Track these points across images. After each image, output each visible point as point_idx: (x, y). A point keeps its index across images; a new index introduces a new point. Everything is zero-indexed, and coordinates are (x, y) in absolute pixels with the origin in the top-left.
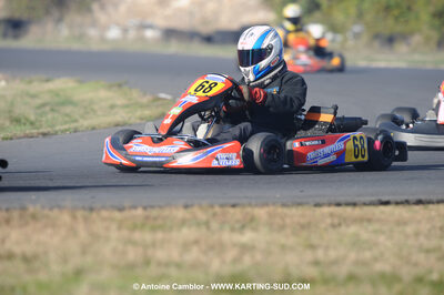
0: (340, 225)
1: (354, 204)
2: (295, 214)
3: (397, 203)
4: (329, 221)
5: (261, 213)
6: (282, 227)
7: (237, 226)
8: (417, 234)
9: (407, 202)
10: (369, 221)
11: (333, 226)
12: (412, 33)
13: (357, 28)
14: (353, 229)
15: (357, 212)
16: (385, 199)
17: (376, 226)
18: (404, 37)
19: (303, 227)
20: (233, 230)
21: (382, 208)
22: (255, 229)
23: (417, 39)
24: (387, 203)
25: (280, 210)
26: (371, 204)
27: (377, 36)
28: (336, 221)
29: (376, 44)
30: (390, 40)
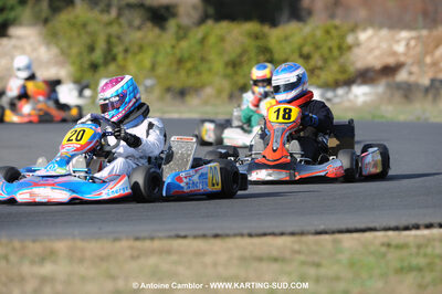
0: (138, 257)
1: (152, 239)
2: (94, 247)
3: (195, 237)
4: (128, 253)
5: (61, 246)
6: (82, 260)
7: (37, 259)
8: (215, 265)
9: (204, 236)
10: (169, 252)
11: (133, 258)
12: (203, 87)
13: (149, 82)
14: (153, 260)
15: (157, 244)
16: (182, 234)
17: (174, 258)
18: (196, 90)
19: (102, 259)
20: (33, 262)
21: (180, 241)
22: (55, 262)
23: (209, 91)
24: (185, 237)
25: (80, 244)
26: (170, 237)
27: (168, 90)
28: (135, 254)
29: (168, 97)
30: (182, 93)
